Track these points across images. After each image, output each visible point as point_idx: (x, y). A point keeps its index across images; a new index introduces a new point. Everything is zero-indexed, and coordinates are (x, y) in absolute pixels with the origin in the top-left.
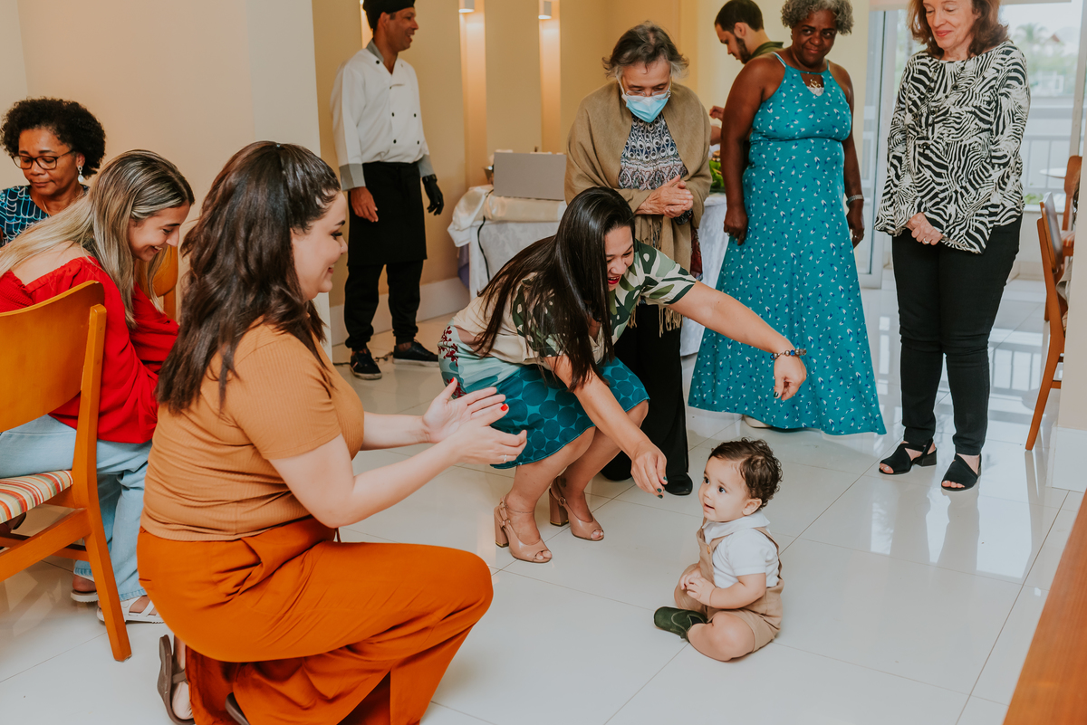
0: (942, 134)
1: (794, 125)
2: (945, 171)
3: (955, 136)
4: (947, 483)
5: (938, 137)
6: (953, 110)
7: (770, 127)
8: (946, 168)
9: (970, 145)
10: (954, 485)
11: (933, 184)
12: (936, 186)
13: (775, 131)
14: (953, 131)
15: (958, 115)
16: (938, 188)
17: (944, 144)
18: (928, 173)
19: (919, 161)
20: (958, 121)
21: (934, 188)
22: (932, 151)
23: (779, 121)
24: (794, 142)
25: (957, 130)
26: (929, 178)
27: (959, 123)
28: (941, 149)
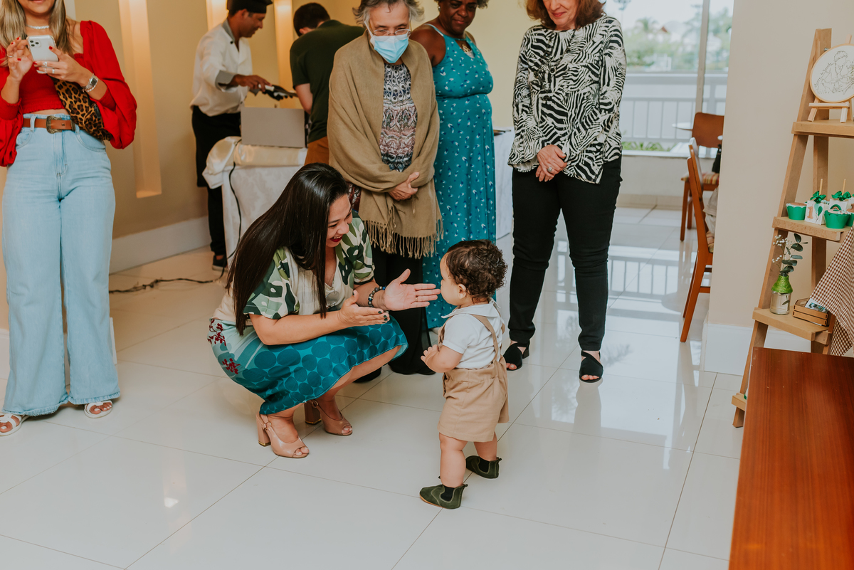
0: (562, 86)
1: (467, 84)
2: (565, 118)
3: (573, 87)
4: (585, 377)
5: (559, 89)
6: (570, 66)
8: (566, 115)
9: (584, 94)
10: (591, 377)
11: (555, 130)
12: (557, 131)
14: (572, 82)
15: (575, 69)
16: (560, 133)
17: (564, 94)
18: (550, 121)
19: (542, 112)
20: (576, 73)
21: (556, 133)
22: (554, 102)
24: (466, 98)
25: (574, 81)
26: (551, 125)
27: (576, 76)
28: (562, 99)
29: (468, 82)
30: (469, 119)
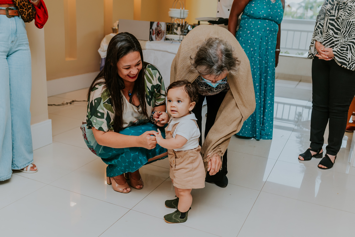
0: (342, 15)
1: (262, 12)
2: (339, 32)
3: (347, 16)
4: (320, 166)
5: (340, 16)
6: (349, 4)
7: (252, 12)
8: (340, 30)
9: (353, 22)
10: (323, 167)
11: (333, 38)
12: (334, 38)
13: (253, 14)
14: (347, 14)
15: (350, 7)
16: (335, 39)
17: (341, 19)
18: (331, 32)
19: (328, 26)
20: (350, 9)
21: (333, 39)
22: (335, 22)
23: (256, 10)
24: (260, 20)
25: (348, 13)
26: (331, 34)
27: (350, 11)
28: (340, 21)
29: (263, 12)
30: (258, 30)
